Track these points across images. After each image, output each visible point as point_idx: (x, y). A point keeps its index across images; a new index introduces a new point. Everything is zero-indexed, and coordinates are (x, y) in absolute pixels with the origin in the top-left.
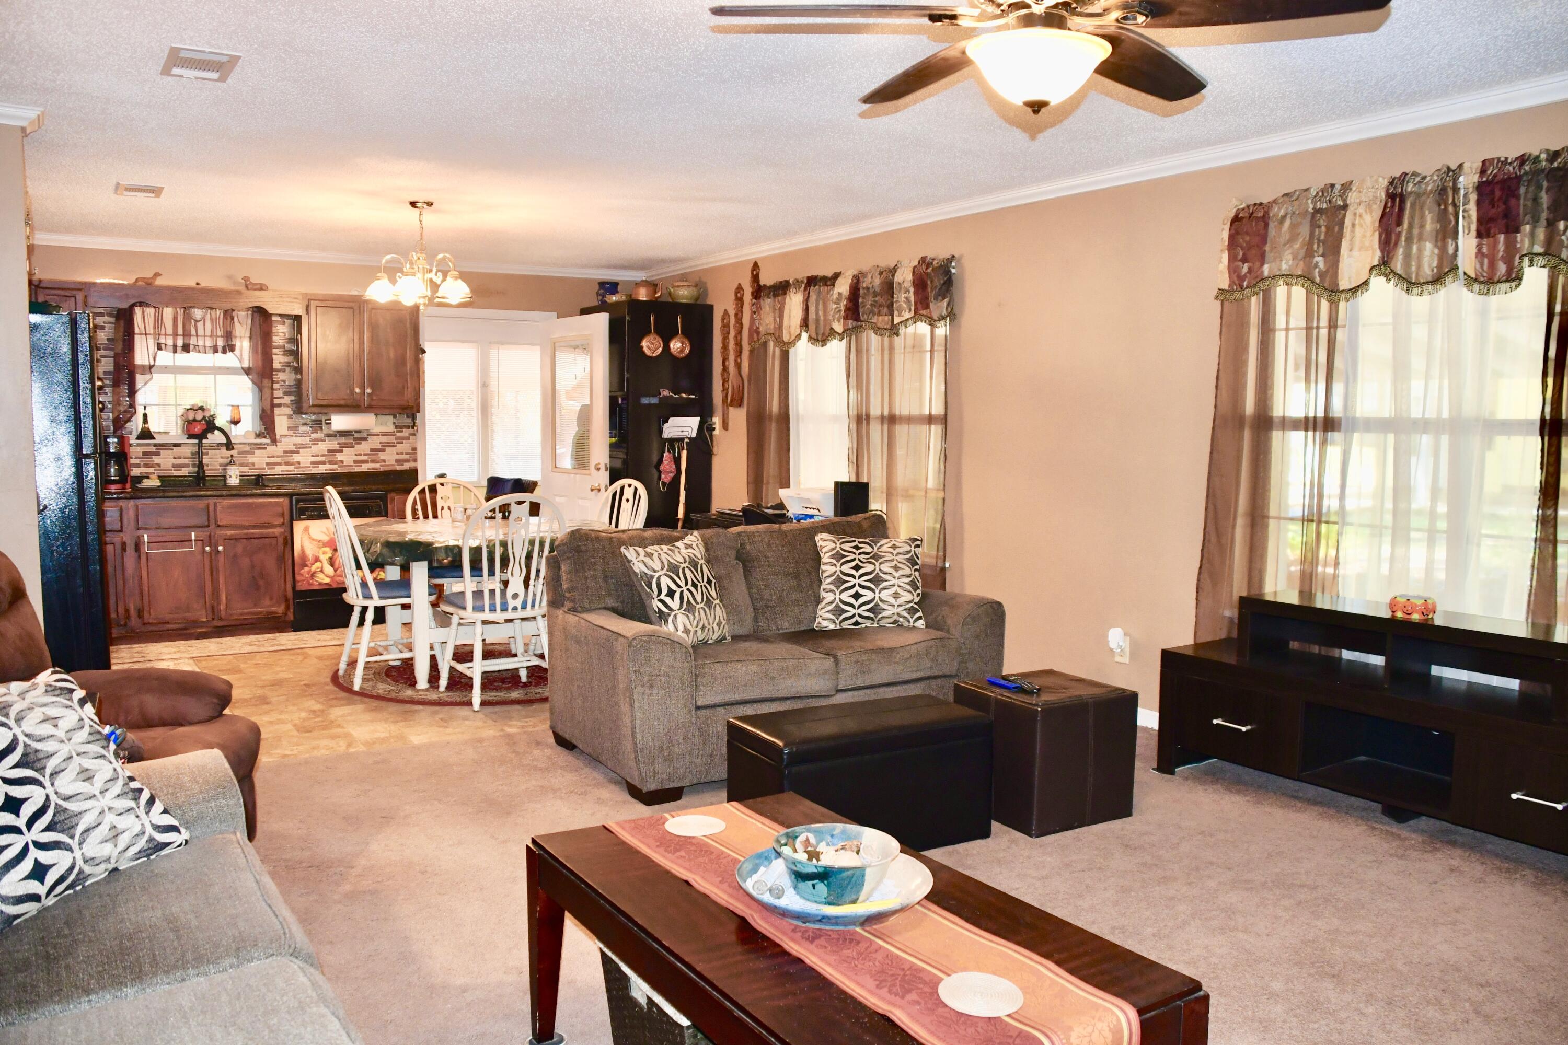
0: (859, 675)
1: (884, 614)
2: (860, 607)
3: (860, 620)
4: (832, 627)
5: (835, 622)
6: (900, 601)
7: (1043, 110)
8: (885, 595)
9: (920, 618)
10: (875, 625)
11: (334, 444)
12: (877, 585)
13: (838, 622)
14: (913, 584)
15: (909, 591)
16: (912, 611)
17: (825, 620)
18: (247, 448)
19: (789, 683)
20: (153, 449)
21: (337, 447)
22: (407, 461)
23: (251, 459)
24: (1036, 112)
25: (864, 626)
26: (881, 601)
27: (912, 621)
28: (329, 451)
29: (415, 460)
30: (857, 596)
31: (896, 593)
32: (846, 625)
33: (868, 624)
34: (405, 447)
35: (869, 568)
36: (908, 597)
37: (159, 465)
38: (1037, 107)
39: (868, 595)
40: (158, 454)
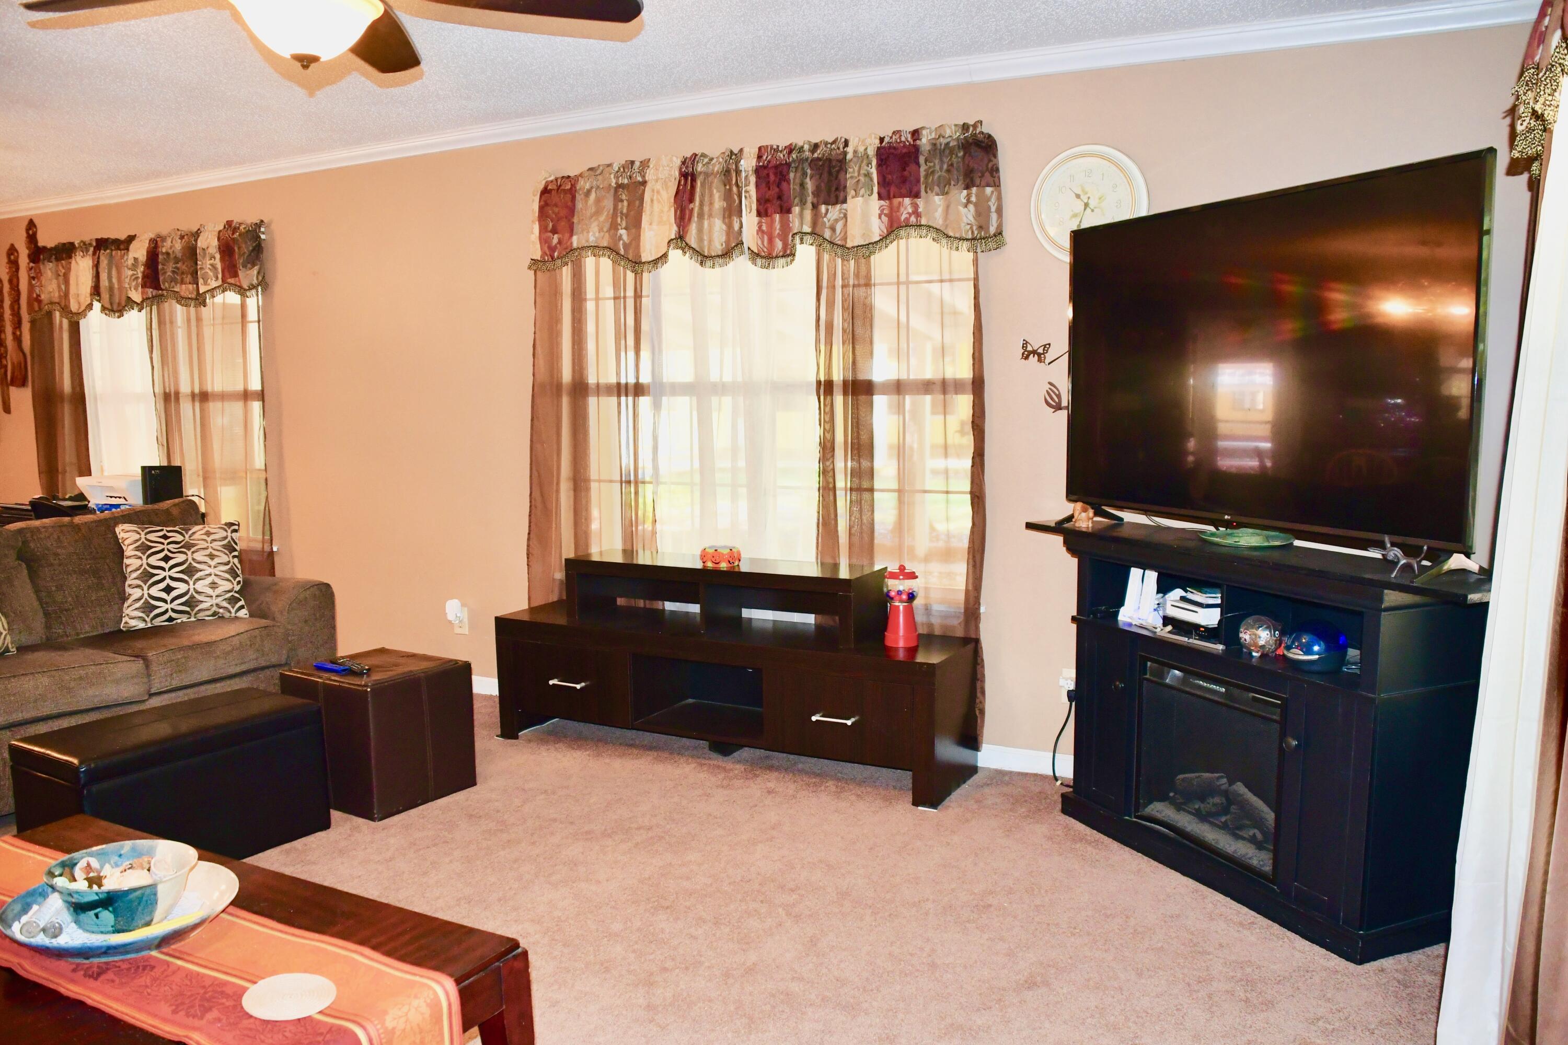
0: (175, 675)
1: (201, 606)
2: (172, 601)
3: (174, 615)
4: (141, 625)
5: (145, 620)
6: (218, 591)
7: (313, 65)
8: (200, 586)
9: (242, 607)
10: (193, 619)
12: (191, 576)
13: (148, 620)
14: (233, 572)
15: (228, 580)
16: (233, 601)
17: (133, 618)
24: (305, 67)
25: (179, 621)
26: (197, 592)
27: (233, 611)
30: (168, 589)
31: (214, 583)
32: (158, 622)
33: (184, 618)
35: (180, 558)
36: (227, 586)
38: (306, 61)
39: (181, 588)
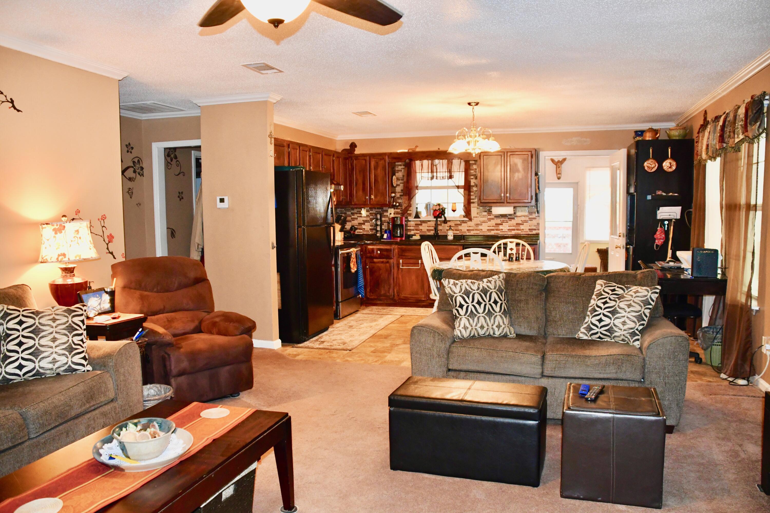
0: (556, 369)
1: (616, 334)
2: (601, 327)
3: (602, 336)
4: (585, 338)
5: (587, 335)
6: (626, 327)
8: (617, 322)
9: (638, 340)
10: (613, 340)
11: (498, 221)
12: (613, 315)
13: (589, 335)
14: (640, 318)
15: (634, 322)
16: (633, 334)
17: (582, 334)
18: (459, 223)
19: (506, 365)
20: (419, 223)
21: (500, 222)
22: (535, 230)
23: (460, 228)
24: (276, 26)
25: (606, 340)
26: (615, 325)
27: (632, 341)
28: (496, 224)
29: (538, 230)
30: (600, 321)
31: (624, 322)
32: (594, 337)
33: (609, 339)
34: (535, 222)
35: (612, 303)
36: (632, 325)
37: (422, 230)
38: (277, 23)
39: (607, 321)
40: (421, 225)
